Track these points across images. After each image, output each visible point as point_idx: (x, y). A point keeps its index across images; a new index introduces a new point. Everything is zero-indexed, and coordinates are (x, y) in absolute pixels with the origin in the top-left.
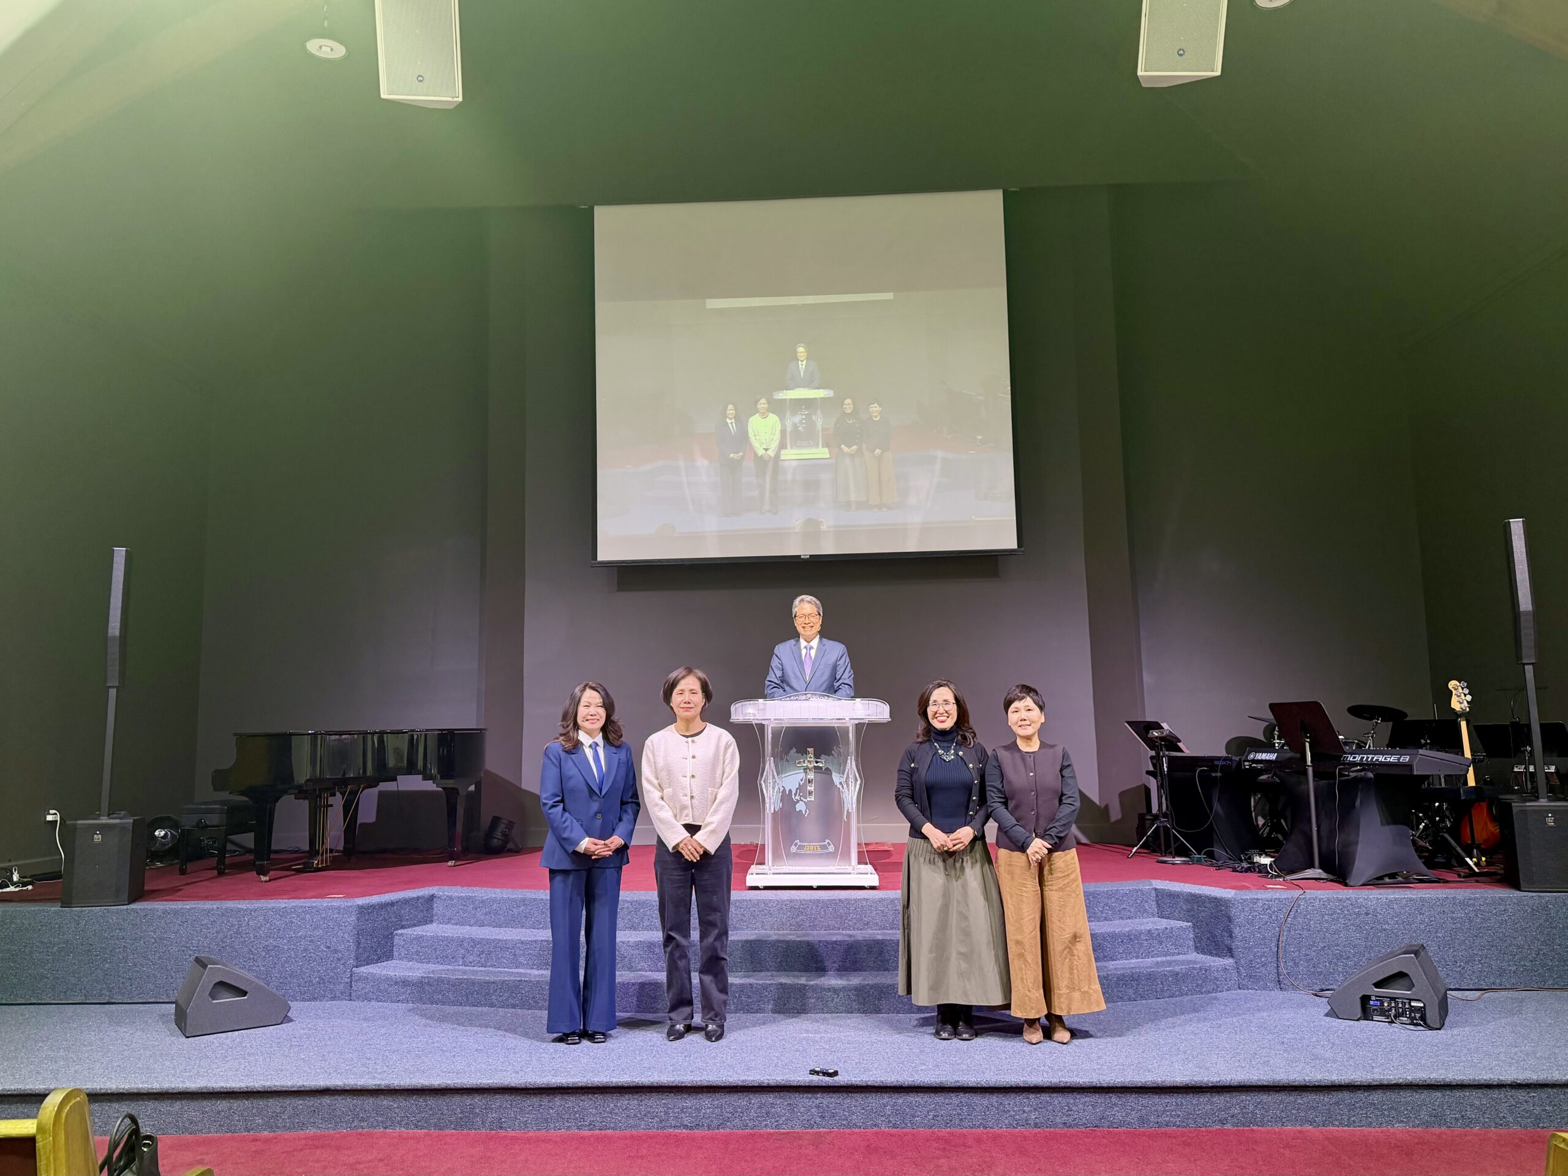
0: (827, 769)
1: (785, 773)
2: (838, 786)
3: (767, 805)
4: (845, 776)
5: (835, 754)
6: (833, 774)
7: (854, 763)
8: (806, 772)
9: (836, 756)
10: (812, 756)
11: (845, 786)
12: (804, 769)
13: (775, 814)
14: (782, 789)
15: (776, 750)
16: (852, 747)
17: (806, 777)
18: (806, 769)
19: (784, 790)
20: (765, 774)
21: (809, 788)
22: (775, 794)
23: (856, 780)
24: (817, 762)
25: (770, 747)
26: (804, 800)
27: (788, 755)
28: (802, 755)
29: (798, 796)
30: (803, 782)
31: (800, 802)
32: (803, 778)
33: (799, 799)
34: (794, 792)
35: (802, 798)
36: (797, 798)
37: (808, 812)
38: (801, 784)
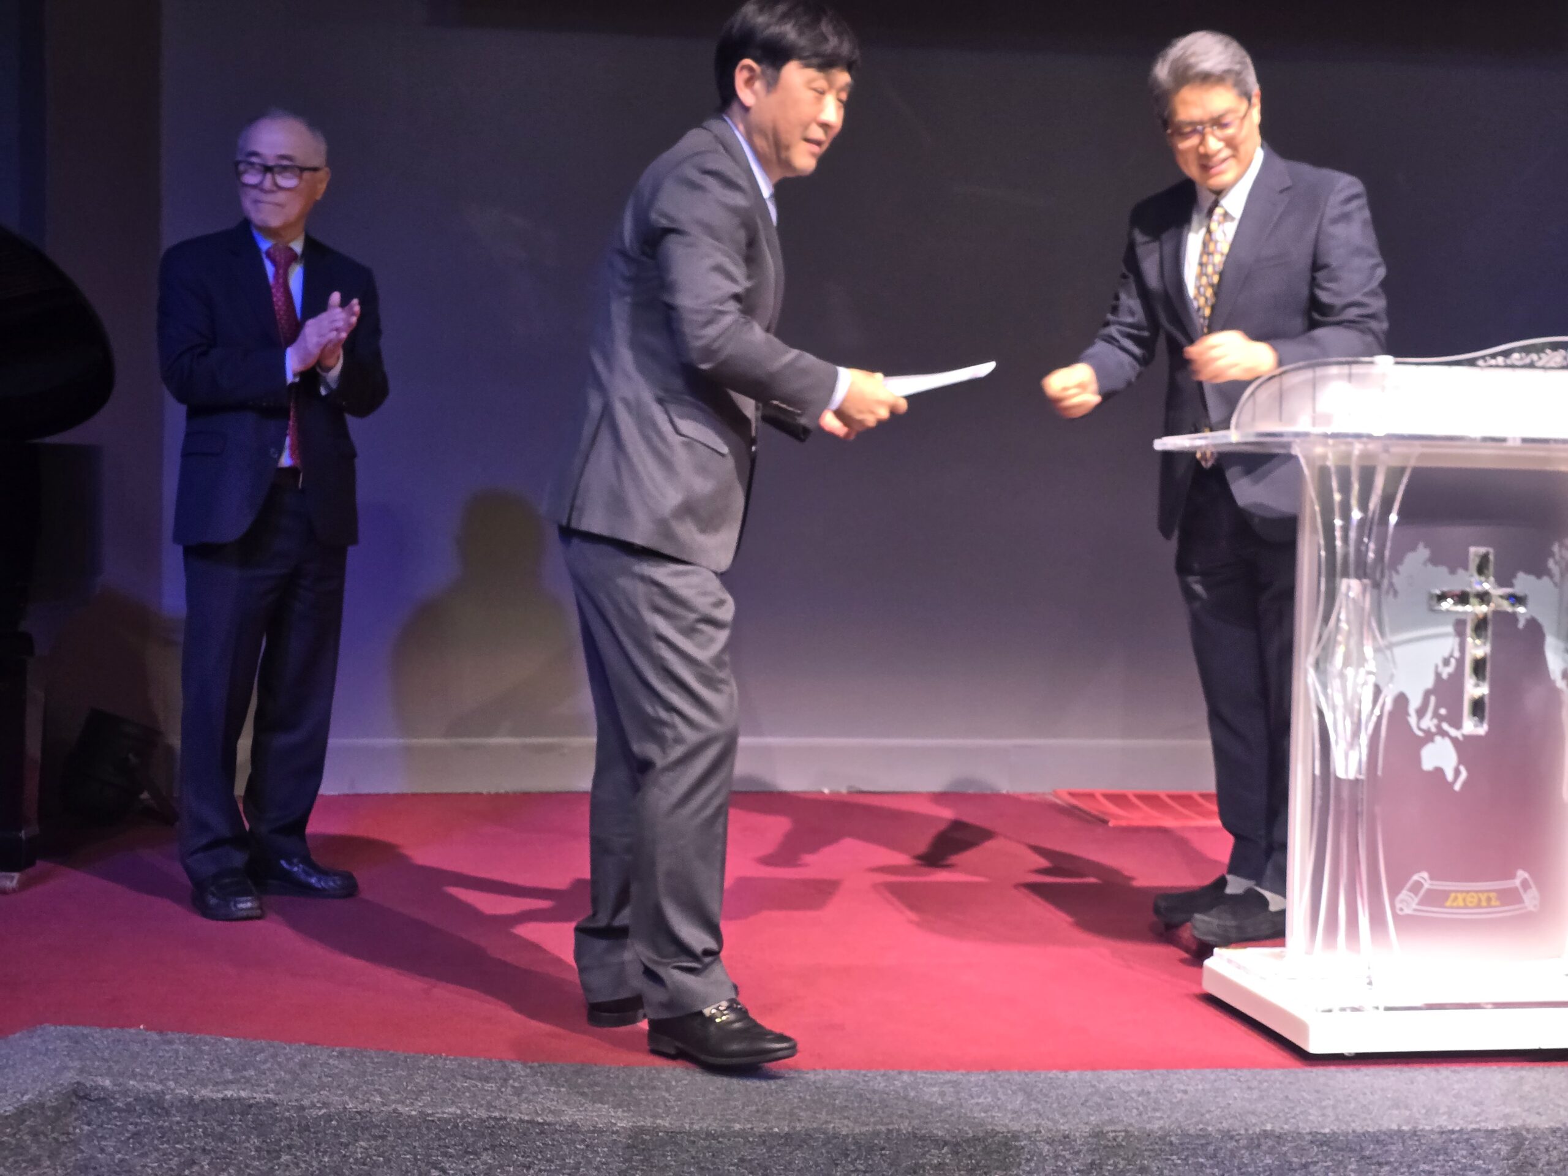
0: (1532, 624)
5: (1555, 570)
6: (1548, 640)
8: (1460, 633)
12: (1458, 622)
17: (1462, 648)
18: (1460, 626)
21: (1470, 691)
26: (1453, 732)
27: (1397, 572)
28: (1453, 571)
29: (1432, 718)
30: (1450, 669)
31: (1438, 739)
32: (1451, 656)
33: (1433, 730)
34: (1415, 703)
35: (1445, 726)
36: (1428, 723)
37: (1464, 774)
38: (1445, 676)
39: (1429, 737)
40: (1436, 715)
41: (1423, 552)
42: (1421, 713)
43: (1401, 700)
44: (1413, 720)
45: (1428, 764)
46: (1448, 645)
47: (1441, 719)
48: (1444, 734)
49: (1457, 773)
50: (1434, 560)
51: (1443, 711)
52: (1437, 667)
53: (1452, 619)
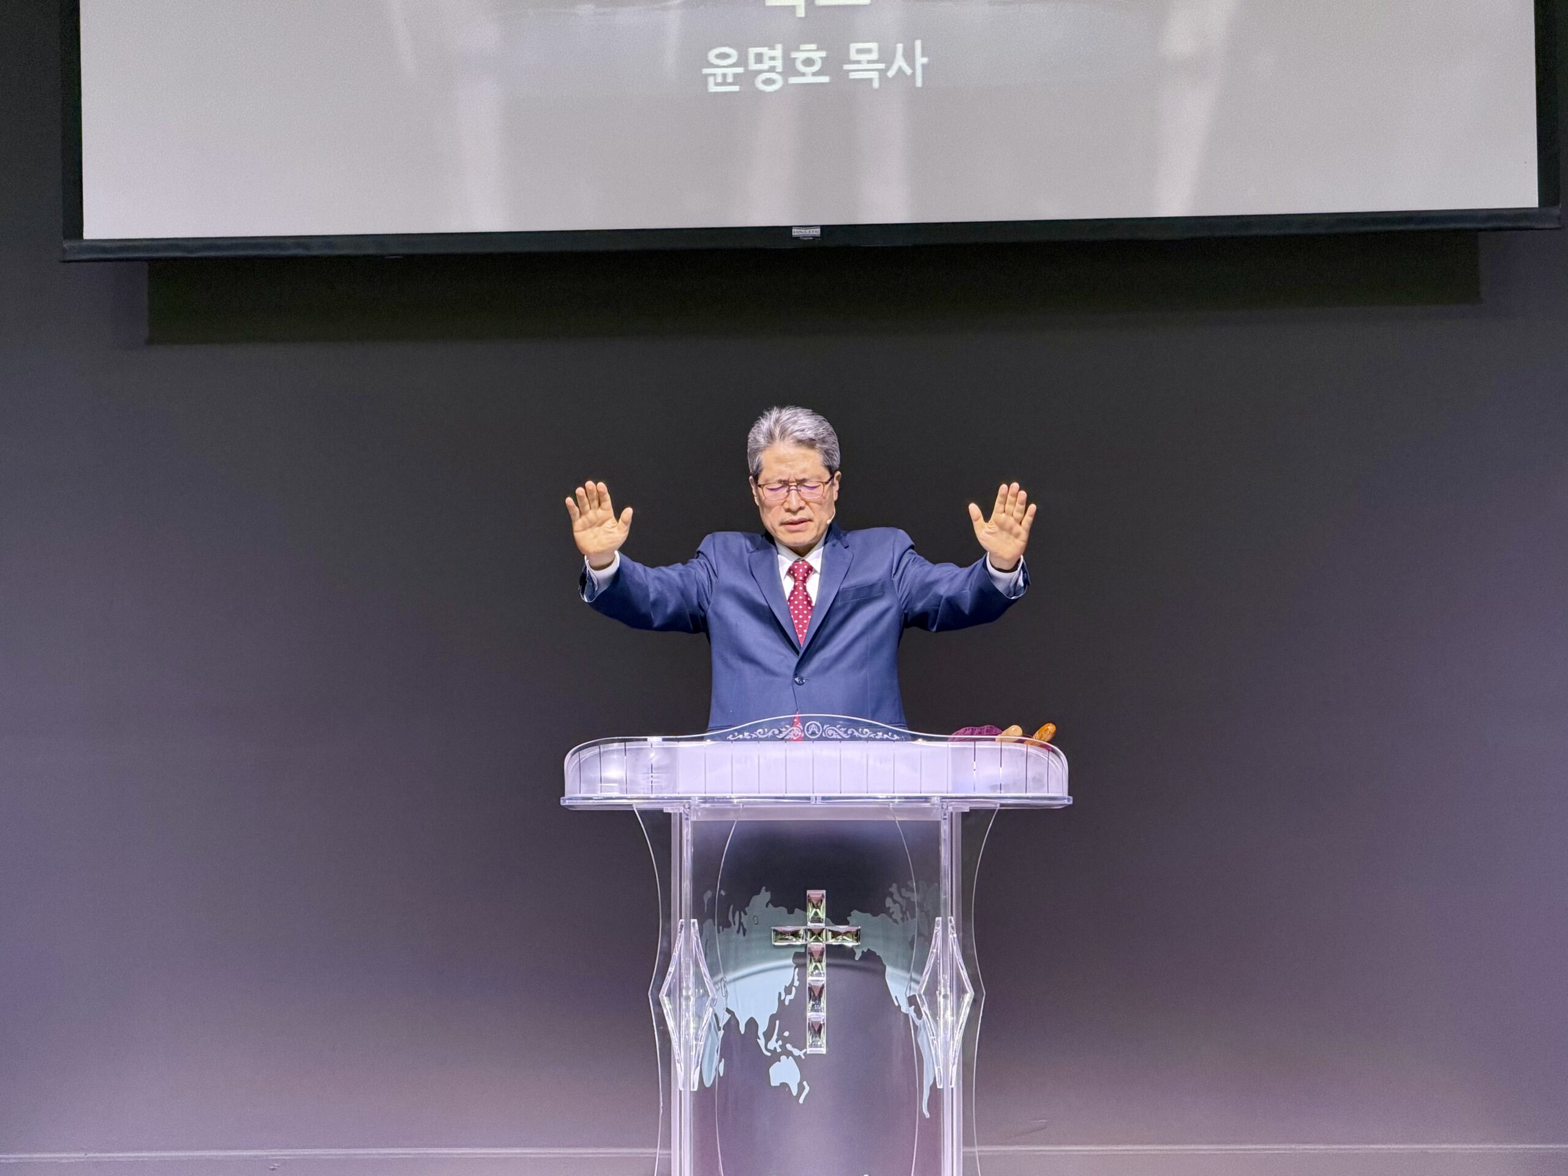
0: (869, 956)
1: (736, 968)
2: (905, 1008)
3: (679, 1069)
4: (926, 976)
5: (895, 908)
6: (889, 970)
7: (953, 936)
8: (802, 967)
9: (898, 915)
10: (822, 914)
11: (925, 1009)
12: (797, 956)
13: (703, 1096)
14: (724, 1018)
15: (708, 895)
16: (949, 885)
17: (802, 977)
18: (802, 957)
19: (733, 1023)
20: (671, 969)
21: (810, 1015)
22: (703, 1033)
23: (961, 991)
24: (835, 934)
25: (687, 885)
26: (796, 1052)
27: (746, 914)
28: (791, 912)
29: (777, 1042)
30: (792, 997)
31: (783, 1058)
32: (792, 984)
33: (779, 1050)
34: (762, 1028)
35: (789, 1046)
36: (773, 1044)
37: (807, 1089)
38: (787, 1003)
39: (775, 1057)
40: (780, 1037)
41: (765, 896)
42: (768, 1036)
43: (752, 1024)
44: (762, 1042)
45: (775, 1082)
46: (789, 975)
47: (785, 1041)
48: (789, 1054)
49: (801, 1088)
50: (775, 902)
51: (786, 1034)
52: (780, 994)
53: (793, 951)
